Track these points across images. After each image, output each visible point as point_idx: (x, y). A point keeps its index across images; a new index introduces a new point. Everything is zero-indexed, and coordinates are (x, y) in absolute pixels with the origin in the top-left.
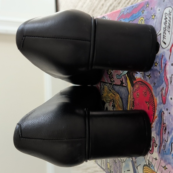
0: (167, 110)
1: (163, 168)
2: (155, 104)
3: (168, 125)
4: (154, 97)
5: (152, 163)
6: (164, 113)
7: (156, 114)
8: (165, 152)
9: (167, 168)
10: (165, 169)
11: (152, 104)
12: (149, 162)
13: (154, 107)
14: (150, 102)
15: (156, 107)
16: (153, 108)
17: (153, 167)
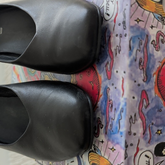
0: (113, 85)
1: (111, 150)
2: (100, 82)
3: (114, 102)
4: (98, 74)
5: (98, 147)
6: (109, 89)
7: (101, 92)
8: (112, 131)
9: (115, 150)
10: (113, 151)
11: (96, 83)
12: (95, 147)
13: (98, 85)
14: (94, 81)
15: (101, 84)
16: (97, 87)
17: (99, 152)
